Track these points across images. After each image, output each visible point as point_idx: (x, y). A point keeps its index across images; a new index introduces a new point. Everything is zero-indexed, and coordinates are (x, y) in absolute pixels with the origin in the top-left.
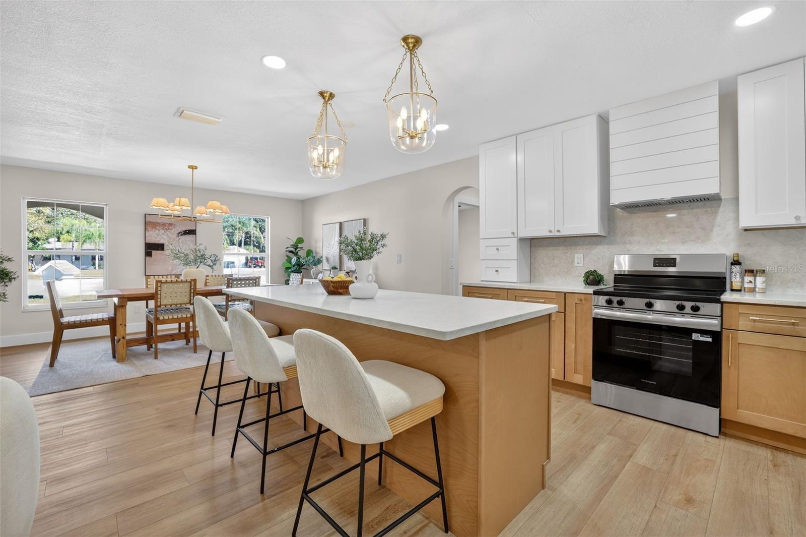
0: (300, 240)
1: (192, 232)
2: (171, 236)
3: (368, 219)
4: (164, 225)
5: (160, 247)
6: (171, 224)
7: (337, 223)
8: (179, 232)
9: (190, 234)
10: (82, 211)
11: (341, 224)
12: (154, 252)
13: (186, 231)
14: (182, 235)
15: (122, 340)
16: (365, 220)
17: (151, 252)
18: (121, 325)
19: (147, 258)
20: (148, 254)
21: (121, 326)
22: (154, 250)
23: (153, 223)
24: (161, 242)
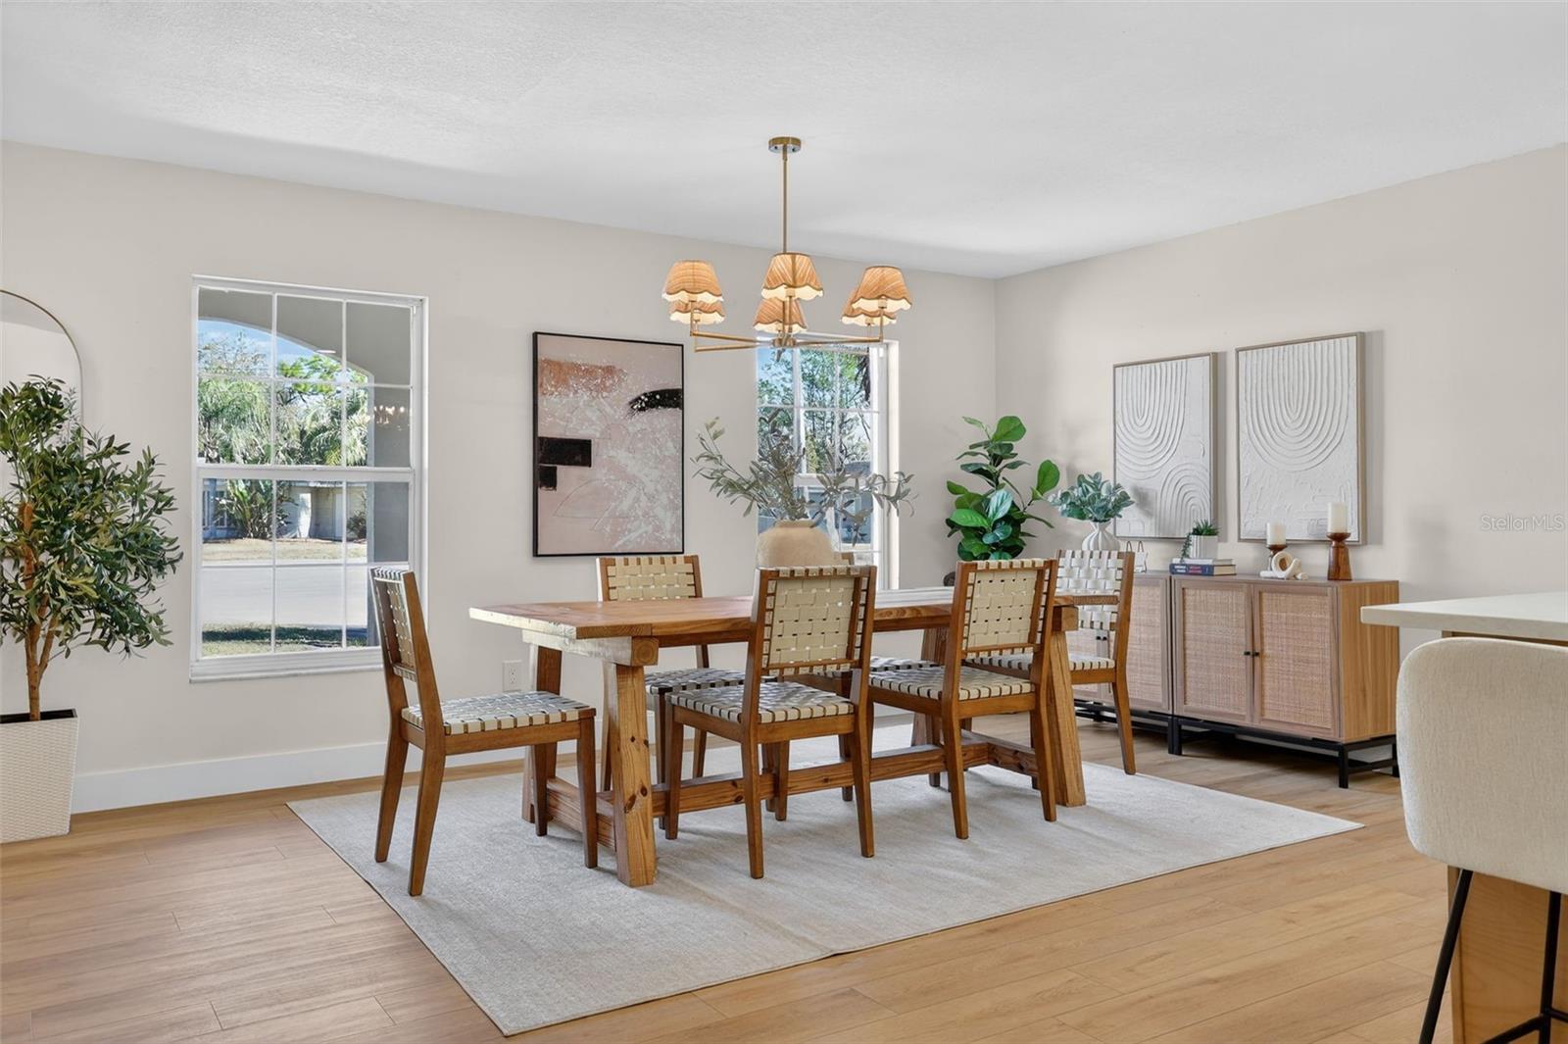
0: (1011, 428)
1: (670, 398)
2: (608, 409)
3: (1381, 333)
4: (590, 372)
5: (578, 452)
6: (609, 370)
7: (1205, 355)
8: (635, 396)
9: (665, 406)
10: (281, 331)
11: (1216, 360)
12: (563, 472)
13: (654, 393)
14: (642, 409)
15: (639, 797)
16: (1363, 341)
17: (556, 468)
18: (633, 739)
19: (543, 492)
20: (545, 478)
21: (632, 745)
22: (563, 463)
23: (559, 364)
24: (581, 434)
